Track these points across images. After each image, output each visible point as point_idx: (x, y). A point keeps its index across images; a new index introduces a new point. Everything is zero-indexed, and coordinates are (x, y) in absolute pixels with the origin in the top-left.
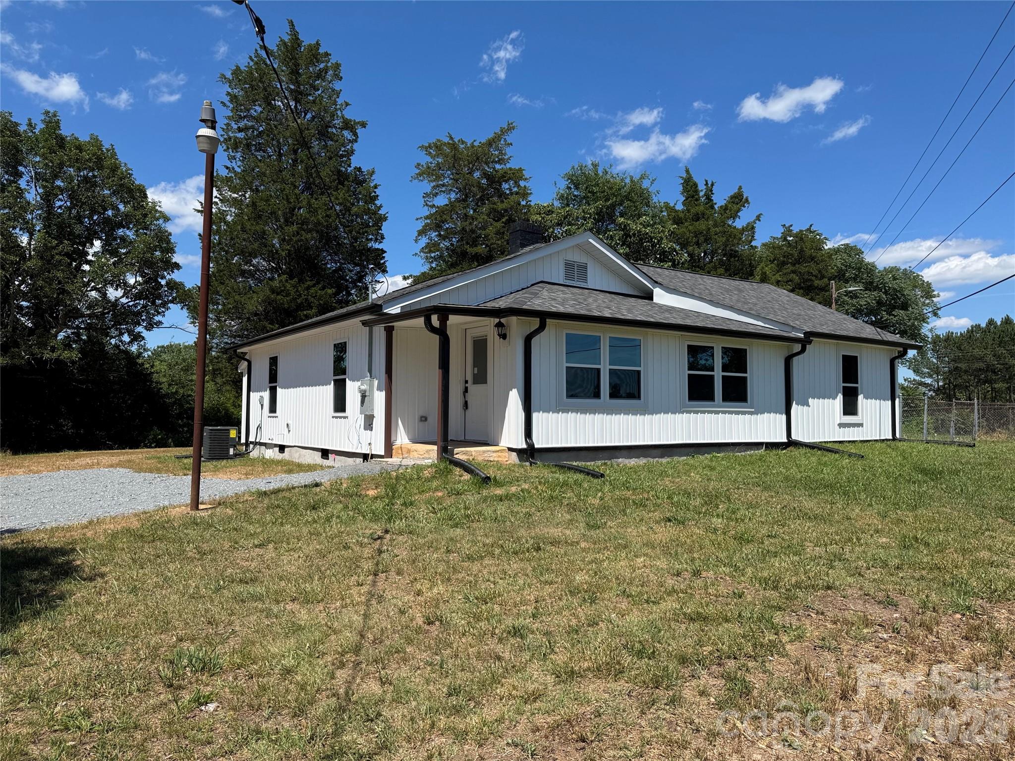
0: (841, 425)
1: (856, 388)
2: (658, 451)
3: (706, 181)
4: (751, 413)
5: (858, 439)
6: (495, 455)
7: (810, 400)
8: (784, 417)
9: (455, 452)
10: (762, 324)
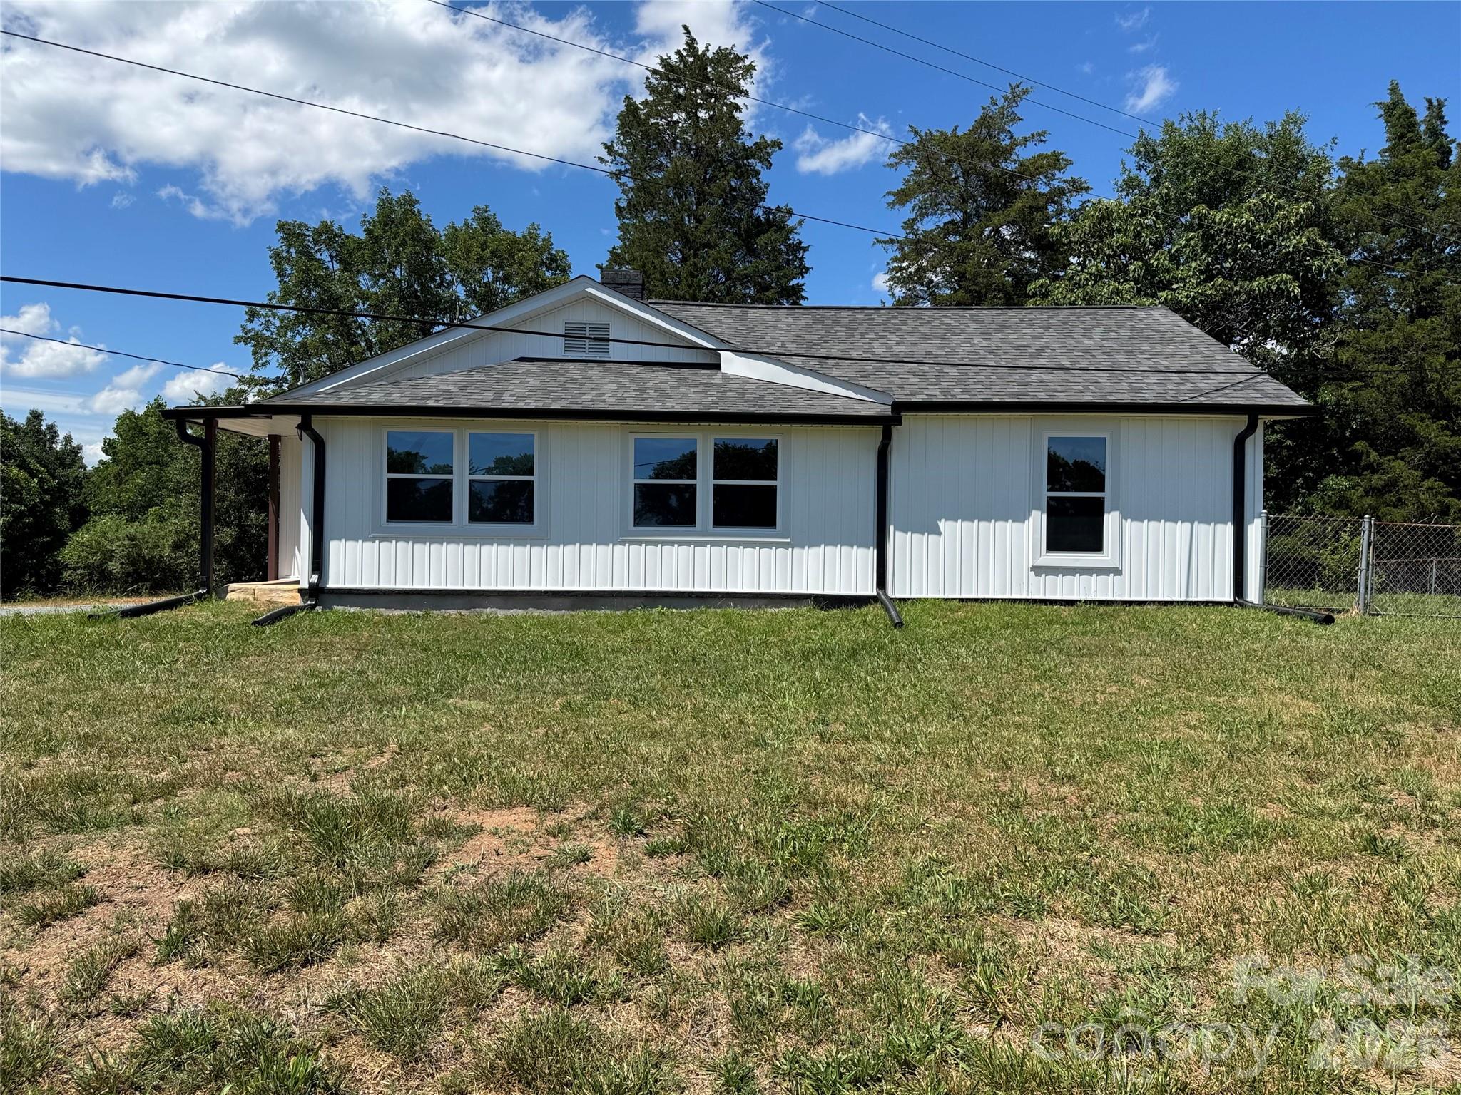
0: (1038, 570)
1: (1100, 501)
2: (567, 601)
3: (1430, 101)
4: (786, 546)
5: (1083, 598)
6: (287, 594)
7: (941, 524)
8: (872, 553)
9: (229, 589)
10: (854, 395)
